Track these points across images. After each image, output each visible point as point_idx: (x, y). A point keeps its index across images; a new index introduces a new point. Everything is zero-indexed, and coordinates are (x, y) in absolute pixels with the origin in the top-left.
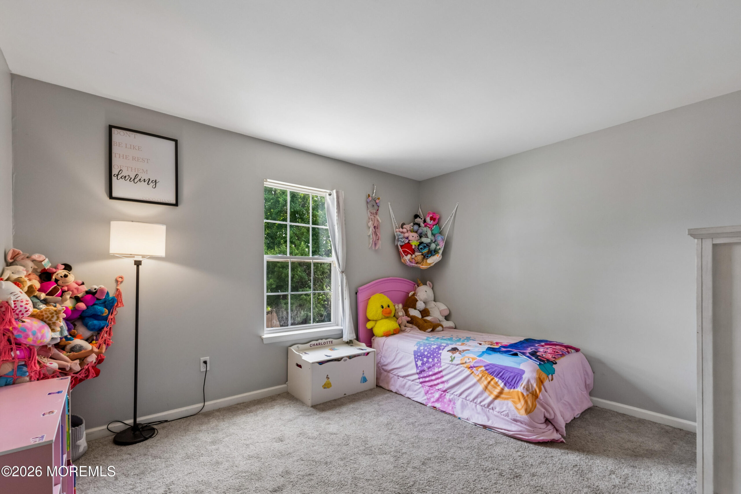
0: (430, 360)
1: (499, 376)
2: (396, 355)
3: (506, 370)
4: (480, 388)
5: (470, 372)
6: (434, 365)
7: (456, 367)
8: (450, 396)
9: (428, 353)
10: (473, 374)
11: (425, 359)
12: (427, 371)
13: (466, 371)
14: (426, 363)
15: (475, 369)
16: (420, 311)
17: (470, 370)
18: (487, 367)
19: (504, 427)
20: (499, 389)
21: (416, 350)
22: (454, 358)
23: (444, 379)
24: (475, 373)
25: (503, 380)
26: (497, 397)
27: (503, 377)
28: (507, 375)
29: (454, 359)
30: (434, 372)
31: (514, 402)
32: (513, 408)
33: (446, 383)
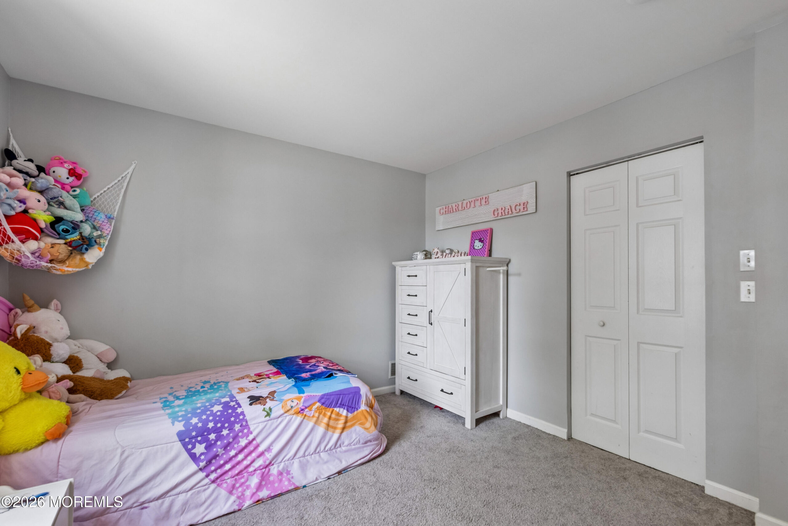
0: (225, 432)
1: (338, 405)
2: (122, 464)
3: (343, 394)
4: (321, 430)
5: (301, 417)
6: (236, 437)
7: (277, 421)
8: (278, 467)
9: (216, 424)
10: (306, 418)
11: (212, 436)
12: (223, 454)
13: (296, 419)
14: (216, 441)
15: (307, 410)
16: (65, 362)
17: (300, 415)
18: (323, 401)
19: (359, 457)
20: (343, 419)
21: (183, 429)
22: (270, 409)
23: (261, 449)
24: (309, 415)
25: (344, 407)
26: (343, 429)
27: (342, 403)
28: (346, 399)
29: (271, 412)
30: (240, 448)
31: (362, 424)
32: (362, 430)
33: (266, 453)
